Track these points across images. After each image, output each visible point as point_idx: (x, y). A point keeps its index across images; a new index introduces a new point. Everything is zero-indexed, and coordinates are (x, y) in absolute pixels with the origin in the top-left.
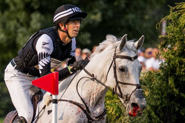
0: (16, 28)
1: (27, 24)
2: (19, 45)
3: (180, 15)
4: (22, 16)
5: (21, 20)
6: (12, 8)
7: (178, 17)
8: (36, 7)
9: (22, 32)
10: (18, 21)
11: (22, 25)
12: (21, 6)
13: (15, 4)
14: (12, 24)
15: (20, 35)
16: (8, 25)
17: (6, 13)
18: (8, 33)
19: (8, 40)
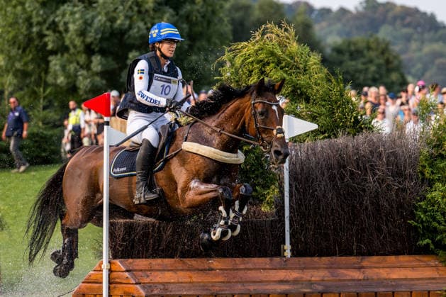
0: (76, 71)
1: (87, 67)
2: (79, 88)
3: (235, 56)
4: (82, 59)
5: (81, 63)
6: (72, 50)
7: (233, 58)
8: (97, 49)
9: (81, 75)
10: (78, 63)
11: (82, 67)
12: (81, 48)
13: (75, 47)
14: (72, 67)
15: (81, 78)
16: (68, 68)
17: (66, 55)
18: (68, 76)
19: (68, 83)
